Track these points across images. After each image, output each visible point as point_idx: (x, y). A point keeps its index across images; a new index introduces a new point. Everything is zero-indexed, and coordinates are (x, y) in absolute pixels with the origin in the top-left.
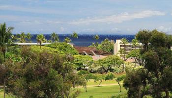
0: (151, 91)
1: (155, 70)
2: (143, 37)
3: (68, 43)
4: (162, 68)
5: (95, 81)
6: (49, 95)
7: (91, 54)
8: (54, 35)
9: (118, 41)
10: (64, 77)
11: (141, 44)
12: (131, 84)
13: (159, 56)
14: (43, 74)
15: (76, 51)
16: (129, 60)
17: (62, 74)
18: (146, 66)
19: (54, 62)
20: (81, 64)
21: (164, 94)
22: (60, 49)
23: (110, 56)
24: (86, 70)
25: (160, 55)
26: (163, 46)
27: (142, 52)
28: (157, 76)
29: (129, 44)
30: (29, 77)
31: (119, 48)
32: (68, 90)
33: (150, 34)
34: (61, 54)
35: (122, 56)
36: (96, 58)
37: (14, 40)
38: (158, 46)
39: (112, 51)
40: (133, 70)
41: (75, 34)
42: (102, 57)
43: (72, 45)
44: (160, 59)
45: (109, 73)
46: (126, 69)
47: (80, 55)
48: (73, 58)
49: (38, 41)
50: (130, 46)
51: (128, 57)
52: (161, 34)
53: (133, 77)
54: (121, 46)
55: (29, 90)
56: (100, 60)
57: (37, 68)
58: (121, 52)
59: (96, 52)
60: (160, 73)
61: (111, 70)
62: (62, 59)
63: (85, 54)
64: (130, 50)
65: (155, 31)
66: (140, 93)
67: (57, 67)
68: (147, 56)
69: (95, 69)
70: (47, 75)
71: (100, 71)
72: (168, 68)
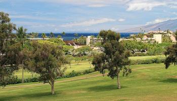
0: (108, 66)
1: (110, 54)
2: (103, 34)
3: (60, 38)
4: (114, 53)
5: (75, 61)
6: (49, 70)
7: (73, 45)
8: (51, 33)
9: (89, 37)
10: (57, 59)
11: (102, 38)
12: (97, 62)
14: (45, 58)
15: (64, 43)
16: (95, 48)
17: (56, 57)
19: (51, 50)
20: (67, 51)
21: (115, 68)
22: (55, 42)
23: (84, 46)
24: (70, 54)
25: (113, 45)
26: (114, 39)
27: (102, 43)
28: (111, 57)
29: (95, 38)
30: (37, 59)
32: (60, 67)
33: (107, 33)
34: (56, 45)
35: (91, 46)
36: (76, 47)
37: (28, 37)
38: (112, 39)
39: (85, 42)
40: (98, 55)
41: (64, 33)
42: (79, 47)
43: (62, 39)
45: (84, 56)
46: (93, 54)
47: (67, 46)
48: (63, 47)
49: (42, 37)
50: (96, 40)
52: (113, 32)
53: (98, 58)
54: (90, 40)
55: (37, 67)
56: (78, 49)
57: (42, 54)
58: (90, 43)
59: (76, 44)
60: (113, 56)
61: (85, 54)
62: (56, 48)
63: (69, 45)
64: (96, 42)
65: (110, 31)
66: (102, 68)
67: (53, 53)
68: (106, 46)
69: (76, 54)
70: (47, 58)
71: (79, 55)
72: (117, 52)
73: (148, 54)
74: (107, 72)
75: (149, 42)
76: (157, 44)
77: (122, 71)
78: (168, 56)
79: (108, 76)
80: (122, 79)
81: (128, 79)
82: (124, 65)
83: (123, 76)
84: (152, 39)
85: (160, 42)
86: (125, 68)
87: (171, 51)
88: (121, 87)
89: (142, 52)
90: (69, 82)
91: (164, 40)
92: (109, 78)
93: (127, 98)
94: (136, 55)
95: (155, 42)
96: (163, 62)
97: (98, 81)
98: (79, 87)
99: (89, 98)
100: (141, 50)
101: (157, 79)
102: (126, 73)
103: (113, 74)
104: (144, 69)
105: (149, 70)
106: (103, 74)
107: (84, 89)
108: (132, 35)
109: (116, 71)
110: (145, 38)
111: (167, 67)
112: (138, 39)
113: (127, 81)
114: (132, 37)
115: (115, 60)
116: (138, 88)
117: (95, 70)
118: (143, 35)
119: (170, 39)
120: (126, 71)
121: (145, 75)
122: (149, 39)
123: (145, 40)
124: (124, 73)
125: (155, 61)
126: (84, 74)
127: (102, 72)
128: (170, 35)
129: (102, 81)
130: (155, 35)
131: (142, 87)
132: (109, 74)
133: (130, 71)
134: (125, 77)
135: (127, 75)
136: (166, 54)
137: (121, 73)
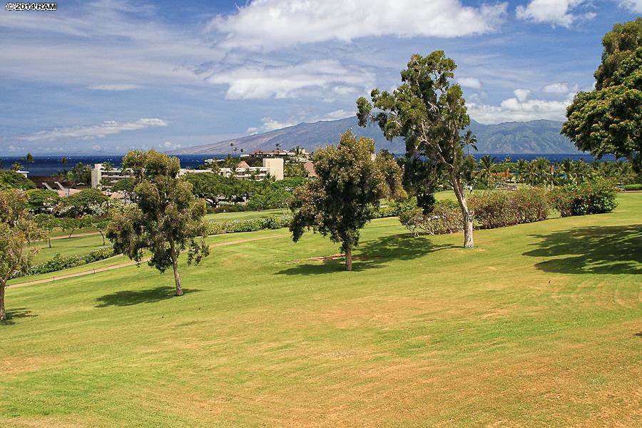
0: (149, 242)
1: (153, 211)
3: (19, 172)
4: (163, 207)
5: (63, 230)
7: (55, 187)
9: (99, 166)
10: (12, 226)
12: (119, 233)
13: (159, 189)
15: (31, 183)
16: (115, 195)
17: (9, 223)
18: (140, 206)
20: (40, 204)
21: (167, 245)
23: (87, 190)
24: (49, 212)
25: (160, 187)
26: (164, 174)
29: (115, 170)
31: (99, 178)
33: (146, 157)
35: (104, 189)
36: (63, 193)
38: (156, 173)
39: (88, 181)
41: (29, 157)
42: (73, 192)
43: (25, 174)
44: (160, 193)
45: (86, 216)
47: (39, 190)
50: (116, 174)
51: (113, 191)
53: (122, 223)
54: (103, 174)
56: (69, 197)
58: (103, 182)
59: (63, 184)
60: (160, 215)
61: (89, 211)
63: (46, 188)
64: (117, 179)
65: (151, 152)
66: (133, 246)
68: (141, 190)
69: (63, 211)
71: (72, 214)
72: (172, 206)
73: (251, 208)
74: (147, 256)
75: (253, 177)
76: (271, 182)
77: (187, 250)
78: (298, 211)
79: (150, 265)
80: (185, 272)
81: (201, 272)
82: (190, 236)
83: (189, 263)
84: (262, 169)
85: (280, 177)
86: (193, 244)
87: (304, 200)
88: (185, 291)
89: (236, 201)
90: (46, 284)
91: (288, 173)
92: (154, 269)
93: (200, 319)
94: (221, 211)
95: (268, 176)
96: (286, 226)
97: (125, 280)
98: (76, 297)
99: (100, 324)
100: (234, 197)
101: (271, 268)
102: (195, 257)
103: (163, 260)
104: (239, 244)
105: (253, 246)
106: (137, 260)
107: (86, 302)
108: (210, 161)
109: (170, 251)
110: (243, 167)
111: (296, 239)
112: (226, 172)
113: (199, 276)
114: (209, 166)
115: (167, 225)
116: (226, 291)
117: (117, 252)
118: (238, 160)
119: (303, 168)
120: (196, 252)
121: (243, 260)
122: (254, 169)
123: (243, 173)
124: (190, 255)
125: (269, 225)
126: (87, 262)
127: (135, 255)
128: (302, 159)
129: (137, 279)
130: (266, 161)
131: (238, 289)
132: (154, 261)
133: (206, 252)
134: (192, 267)
135: (198, 260)
136: (293, 207)
137: (182, 258)
